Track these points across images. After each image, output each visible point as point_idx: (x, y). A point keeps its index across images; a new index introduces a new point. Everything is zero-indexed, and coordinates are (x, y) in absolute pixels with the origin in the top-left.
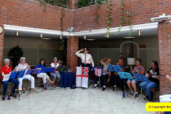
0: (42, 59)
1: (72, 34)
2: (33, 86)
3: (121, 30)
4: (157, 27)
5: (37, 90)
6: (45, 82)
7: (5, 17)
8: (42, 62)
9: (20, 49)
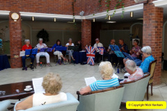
0: (58, 40)
1: (84, 18)
3: (117, 13)
6: (60, 58)
7: (20, 6)
8: (59, 43)
9: (46, 32)
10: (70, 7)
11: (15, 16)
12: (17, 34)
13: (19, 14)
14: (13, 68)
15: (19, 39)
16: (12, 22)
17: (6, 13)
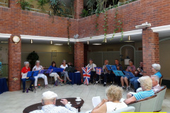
0: (54, 62)
1: (78, 40)
2: (46, 83)
3: (115, 36)
4: (141, 33)
5: (50, 86)
6: (56, 79)
7: (21, 29)
8: (54, 65)
9: (36, 54)
10: (66, 30)
11: (16, 39)
12: (17, 56)
13: (19, 37)
14: (11, 91)
15: (19, 62)
16: (12, 44)
17: (8, 36)
